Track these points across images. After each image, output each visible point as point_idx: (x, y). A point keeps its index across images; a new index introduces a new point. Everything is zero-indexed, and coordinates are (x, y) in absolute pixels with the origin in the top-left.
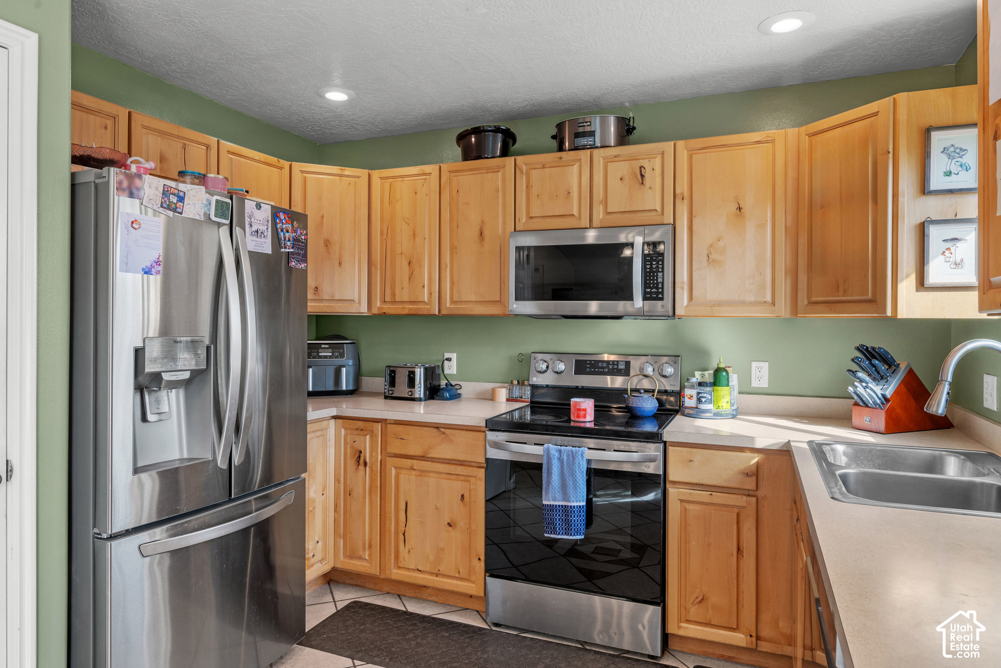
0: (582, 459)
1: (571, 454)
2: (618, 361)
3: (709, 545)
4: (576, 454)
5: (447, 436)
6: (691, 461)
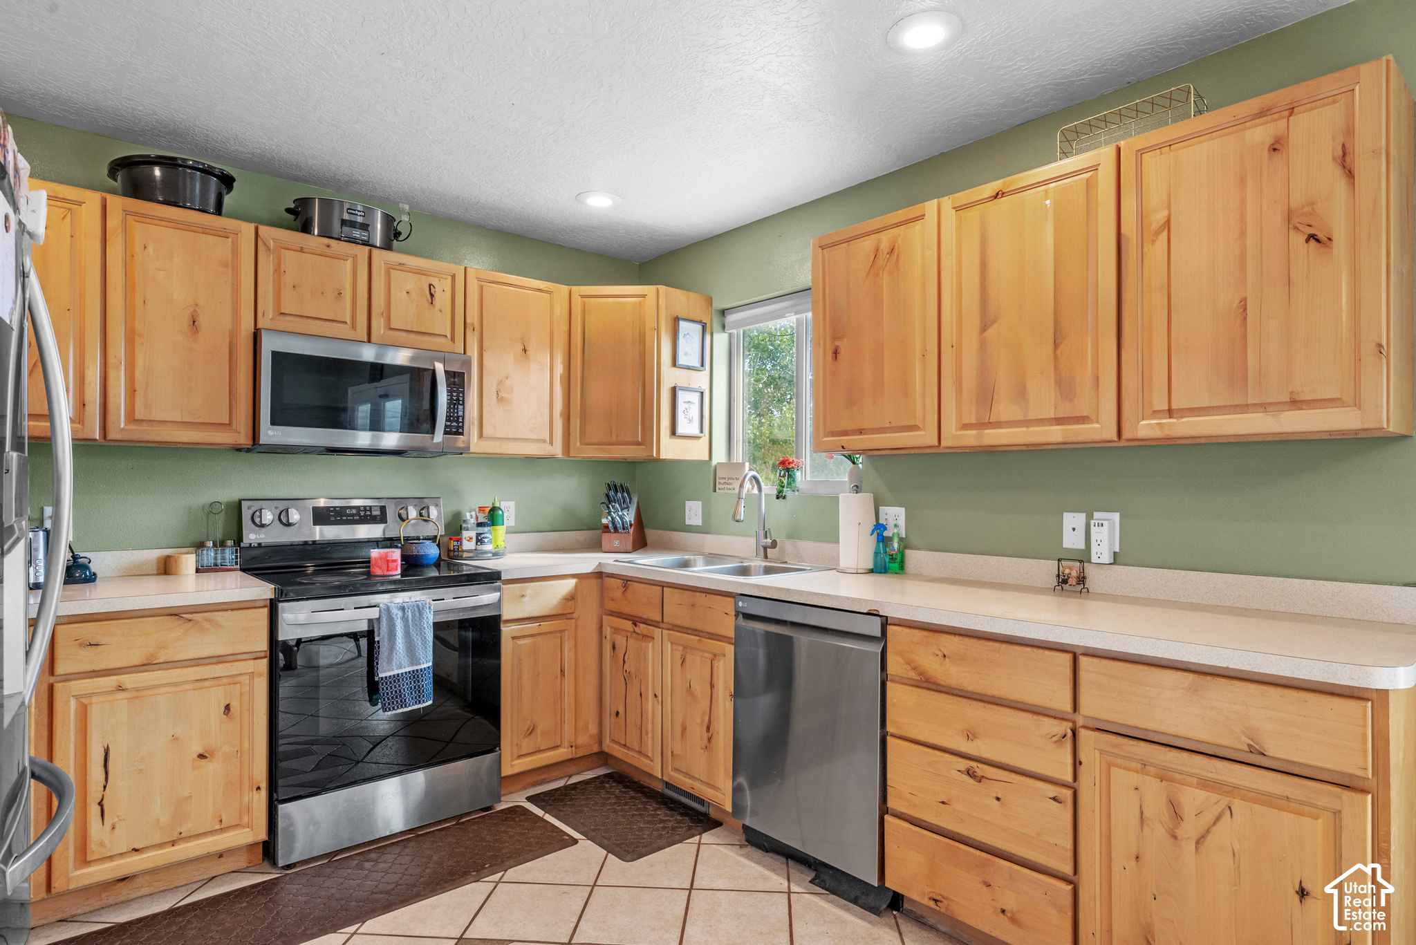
0: (430, 612)
1: (416, 609)
2: (370, 507)
3: (538, 675)
4: (423, 609)
5: (197, 622)
6: (523, 596)
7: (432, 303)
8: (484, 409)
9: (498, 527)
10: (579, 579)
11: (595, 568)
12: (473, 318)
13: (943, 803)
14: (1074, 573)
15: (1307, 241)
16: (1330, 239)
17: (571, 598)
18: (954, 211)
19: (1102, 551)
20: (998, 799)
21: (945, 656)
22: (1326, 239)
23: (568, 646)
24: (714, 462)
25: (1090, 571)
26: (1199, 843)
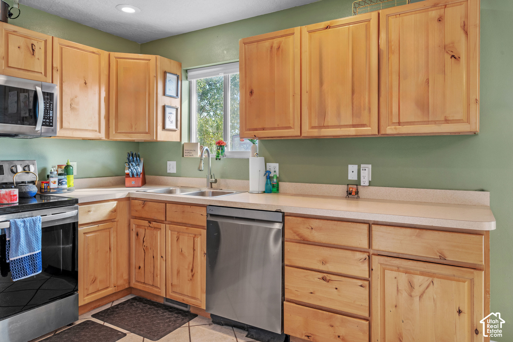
0: (40, 222)
1: (32, 221)
3: (97, 251)
4: (36, 221)
6: (89, 211)
7: (33, 55)
8: (64, 113)
9: (70, 176)
10: (118, 201)
11: (126, 196)
12: (57, 64)
13: (311, 293)
14: (354, 190)
15: (451, 58)
16: (459, 58)
17: (114, 211)
18: (308, 32)
19: (365, 180)
20: (336, 289)
21: (312, 228)
22: (458, 58)
23: (113, 235)
24: (183, 143)
25: (360, 189)
26: (420, 297)
